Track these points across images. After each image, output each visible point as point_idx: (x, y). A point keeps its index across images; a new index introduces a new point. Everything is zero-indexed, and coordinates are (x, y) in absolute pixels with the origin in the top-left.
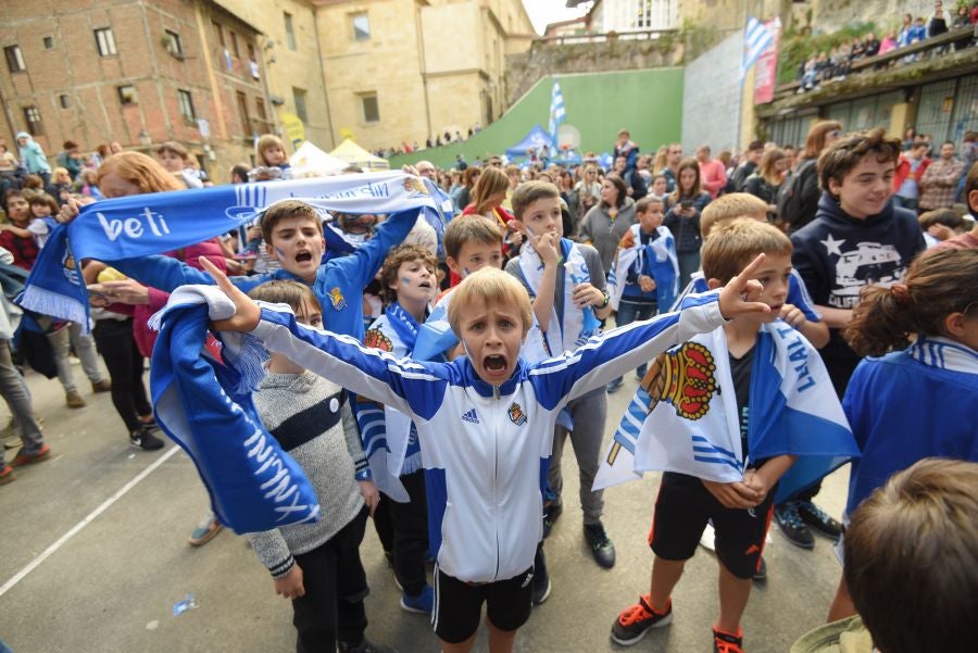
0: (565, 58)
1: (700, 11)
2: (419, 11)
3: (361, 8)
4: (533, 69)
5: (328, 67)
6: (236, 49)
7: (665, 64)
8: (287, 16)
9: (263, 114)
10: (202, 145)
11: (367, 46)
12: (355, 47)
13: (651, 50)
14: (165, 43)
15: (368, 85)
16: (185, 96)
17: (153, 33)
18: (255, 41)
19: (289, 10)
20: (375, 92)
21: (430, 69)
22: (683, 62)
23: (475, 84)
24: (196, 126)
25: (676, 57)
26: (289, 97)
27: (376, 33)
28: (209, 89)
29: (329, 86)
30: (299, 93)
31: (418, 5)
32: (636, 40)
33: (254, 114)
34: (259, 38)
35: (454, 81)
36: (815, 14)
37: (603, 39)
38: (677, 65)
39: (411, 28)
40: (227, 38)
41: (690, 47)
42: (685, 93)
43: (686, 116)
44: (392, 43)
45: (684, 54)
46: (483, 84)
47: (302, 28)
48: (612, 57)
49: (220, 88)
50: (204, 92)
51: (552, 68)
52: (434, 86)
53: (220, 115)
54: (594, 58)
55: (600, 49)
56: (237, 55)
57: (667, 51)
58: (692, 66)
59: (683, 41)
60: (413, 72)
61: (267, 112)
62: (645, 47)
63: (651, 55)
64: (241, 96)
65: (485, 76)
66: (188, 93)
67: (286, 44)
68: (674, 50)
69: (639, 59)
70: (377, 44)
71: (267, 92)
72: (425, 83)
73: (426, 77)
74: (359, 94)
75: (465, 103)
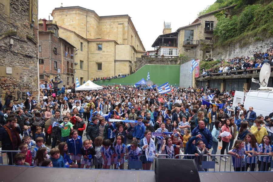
0: (151, 61)
1: (184, 53)
2: (115, 45)
3: (100, 43)
4: (143, 62)
5: (90, 56)
6: (69, 52)
7: (176, 64)
8: (82, 43)
9: (72, 67)
10: (57, 75)
11: (100, 52)
12: (98, 52)
13: (172, 61)
14: (54, 51)
15: (100, 61)
16: (55, 63)
17: (51, 48)
18: (73, 49)
19: (82, 42)
20: (102, 63)
21: (117, 59)
22: (180, 64)
23: (128, 64)
24: (57, 70)
25: (178, 63)
26: (79, 62)
27: (103, 49)
28: (61, 61)
29: (89, 60)
30: (82, 62)
31: (115, 44)
32: (169, 58)
33: (70, 67)
34: (74, 49)
35: (122, 62)
36: (211, 55)
37: (161, 57)
38: (178, 64)
39: (113, 49)
40: (67, 49)
41: (181, 60)
42: (180, 71)
43: (181, 77)
44: (107, 52)
45: (180, 62)
46: (130, 64)
47: (85, 46)
48: (162, 61)
49: (63, 61)
50: (60, 62)
51: (148, 62)
52: (117, 63)
53: (62, 67)
54: (158, 61)
55: (160, 59)
56: (69, 53)
57: (176, 61)
58: (182, 65)
59: (180, 59)
60: (112, 59)
61: (73, 67)
62: (171, 60)
64: (68, 62)
65: (130, 62)
66: (56, 62)
67: (80, 49)
68: (178, 61)
69: (169, 62)
70: (104, 52)
71: (74, 61)
72: (115, 62)
73: (115, 61)
74: (96, 63)
75: (125, 68)
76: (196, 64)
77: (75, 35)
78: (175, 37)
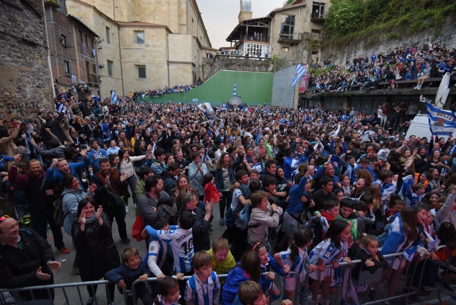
0: (228, 65)
1: (279, 53)
2: (168, 35)
3: (141, 29)
4: (216, 66)
5: (123, 52)
6: (87, 44)
7: (266, 71)
8: (107, 28)
9: (95, 71)
10: (71, 86)
11: (142, 46)
12: (137, 46)
13: (261, 65)
14: (61, 41)
15: (142, 62)
16: (66, 64)
17: (56, 36)
18: (95, 39)
19: (108, 26)
20: (145, 66)
21: (171, 59)
22: (272, 71)
23: (189, 68)
24: (70, 77)
25: (270, 69)
26: (105, 64)
27: (147, 41)
28: (75, 61)
29: (123, 61)
30: (110, 62)
31: (167, 32)
32: (256, 60)
33: (91, 72)
34: (96, 38)
35: (181, 66)
37: (244, 58)
38: (270, 72)
39: (164, 41)
40: (84, 38)
41: (275, 66)
42: (274, 83)
43: (274, 91)
44: (154, 46)
45: (273, 68)
46: (193, 69)
47: (113, 34)
48: (247, 66)
49: (79, 60)
50: (74, 62)
51: (223, 67)
52: (172, 67)
53: (79, 72)
54: (240, 65)
55: (242, 62)
56: (87, 46)
57: (267, 66)
58: (276, 73)
59: (273, 63)
60: (163, 60)
61: (97, 71)
62: (259, 63)
63: (261, 67)
64: (87, 63)
65: (194, 65)
66: (67, 62)
67: (106, 41)
68: (270, 66)
69: (257, 68)
70: (148, 46)
71: (97, 62)
72: (168, 65)
73: (169, 63)
74: (137, 65)
75: (185, 75)
76: (304, 71)
77: (96, 13)
78: (266, 26)
